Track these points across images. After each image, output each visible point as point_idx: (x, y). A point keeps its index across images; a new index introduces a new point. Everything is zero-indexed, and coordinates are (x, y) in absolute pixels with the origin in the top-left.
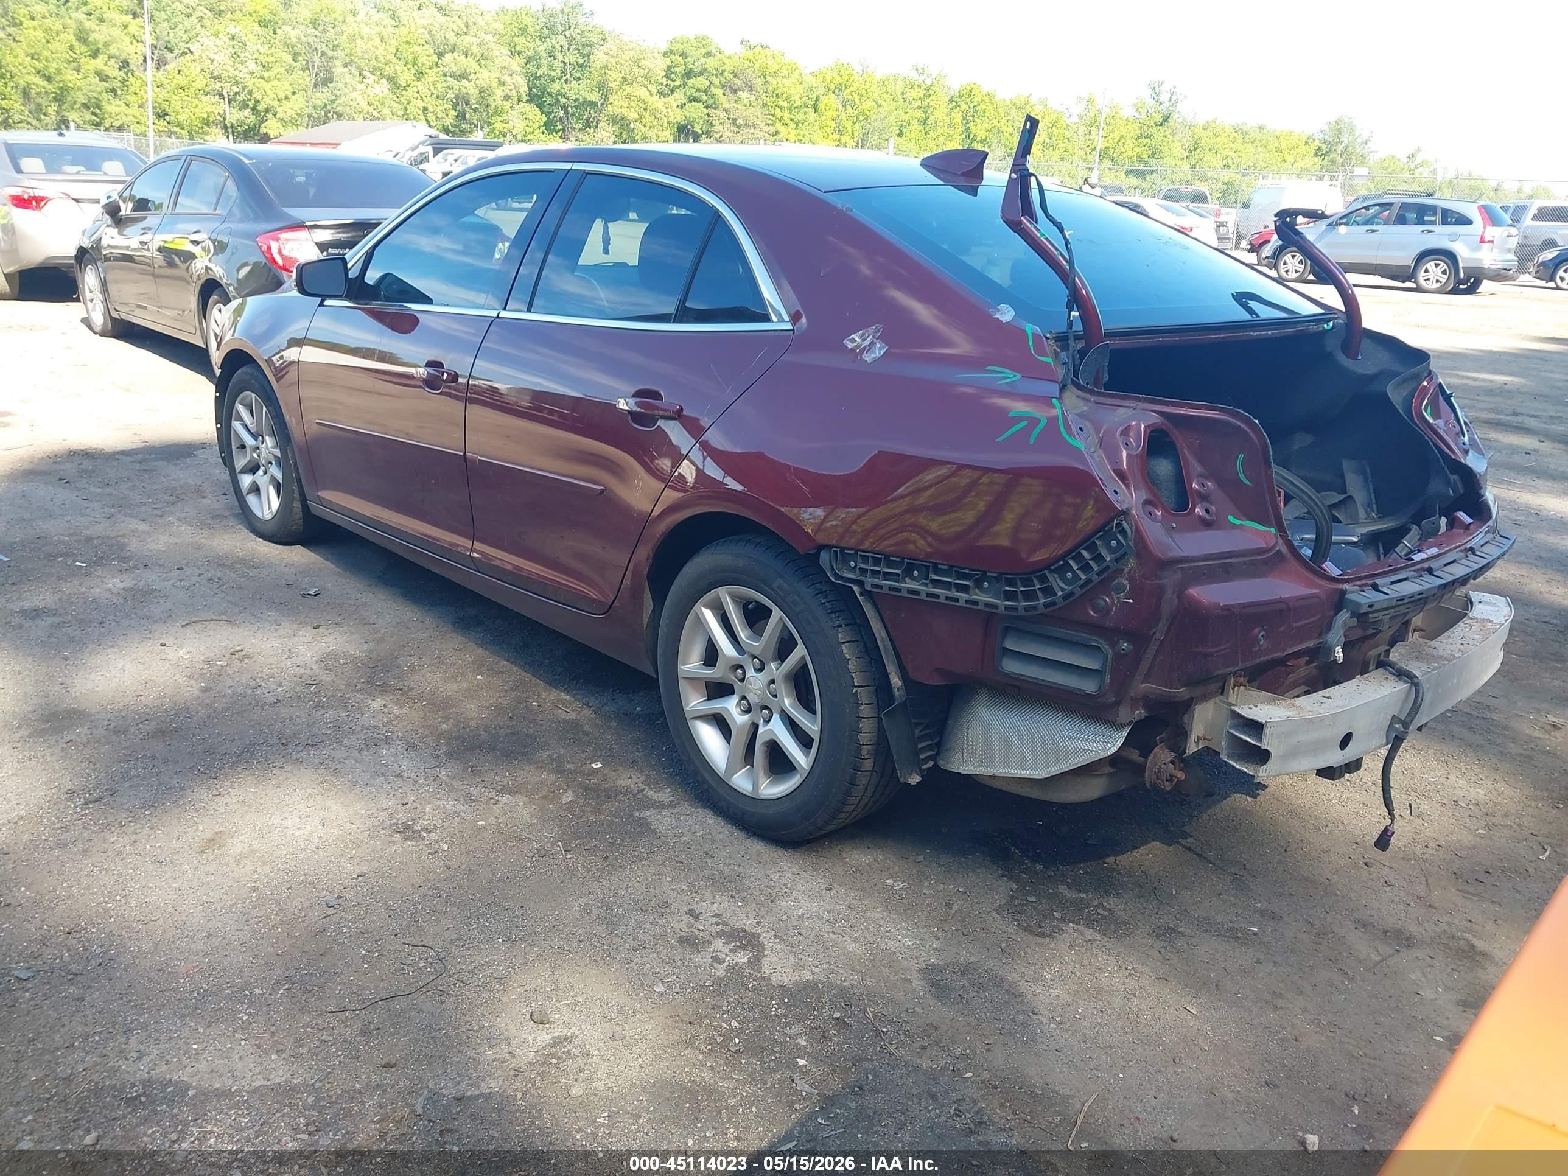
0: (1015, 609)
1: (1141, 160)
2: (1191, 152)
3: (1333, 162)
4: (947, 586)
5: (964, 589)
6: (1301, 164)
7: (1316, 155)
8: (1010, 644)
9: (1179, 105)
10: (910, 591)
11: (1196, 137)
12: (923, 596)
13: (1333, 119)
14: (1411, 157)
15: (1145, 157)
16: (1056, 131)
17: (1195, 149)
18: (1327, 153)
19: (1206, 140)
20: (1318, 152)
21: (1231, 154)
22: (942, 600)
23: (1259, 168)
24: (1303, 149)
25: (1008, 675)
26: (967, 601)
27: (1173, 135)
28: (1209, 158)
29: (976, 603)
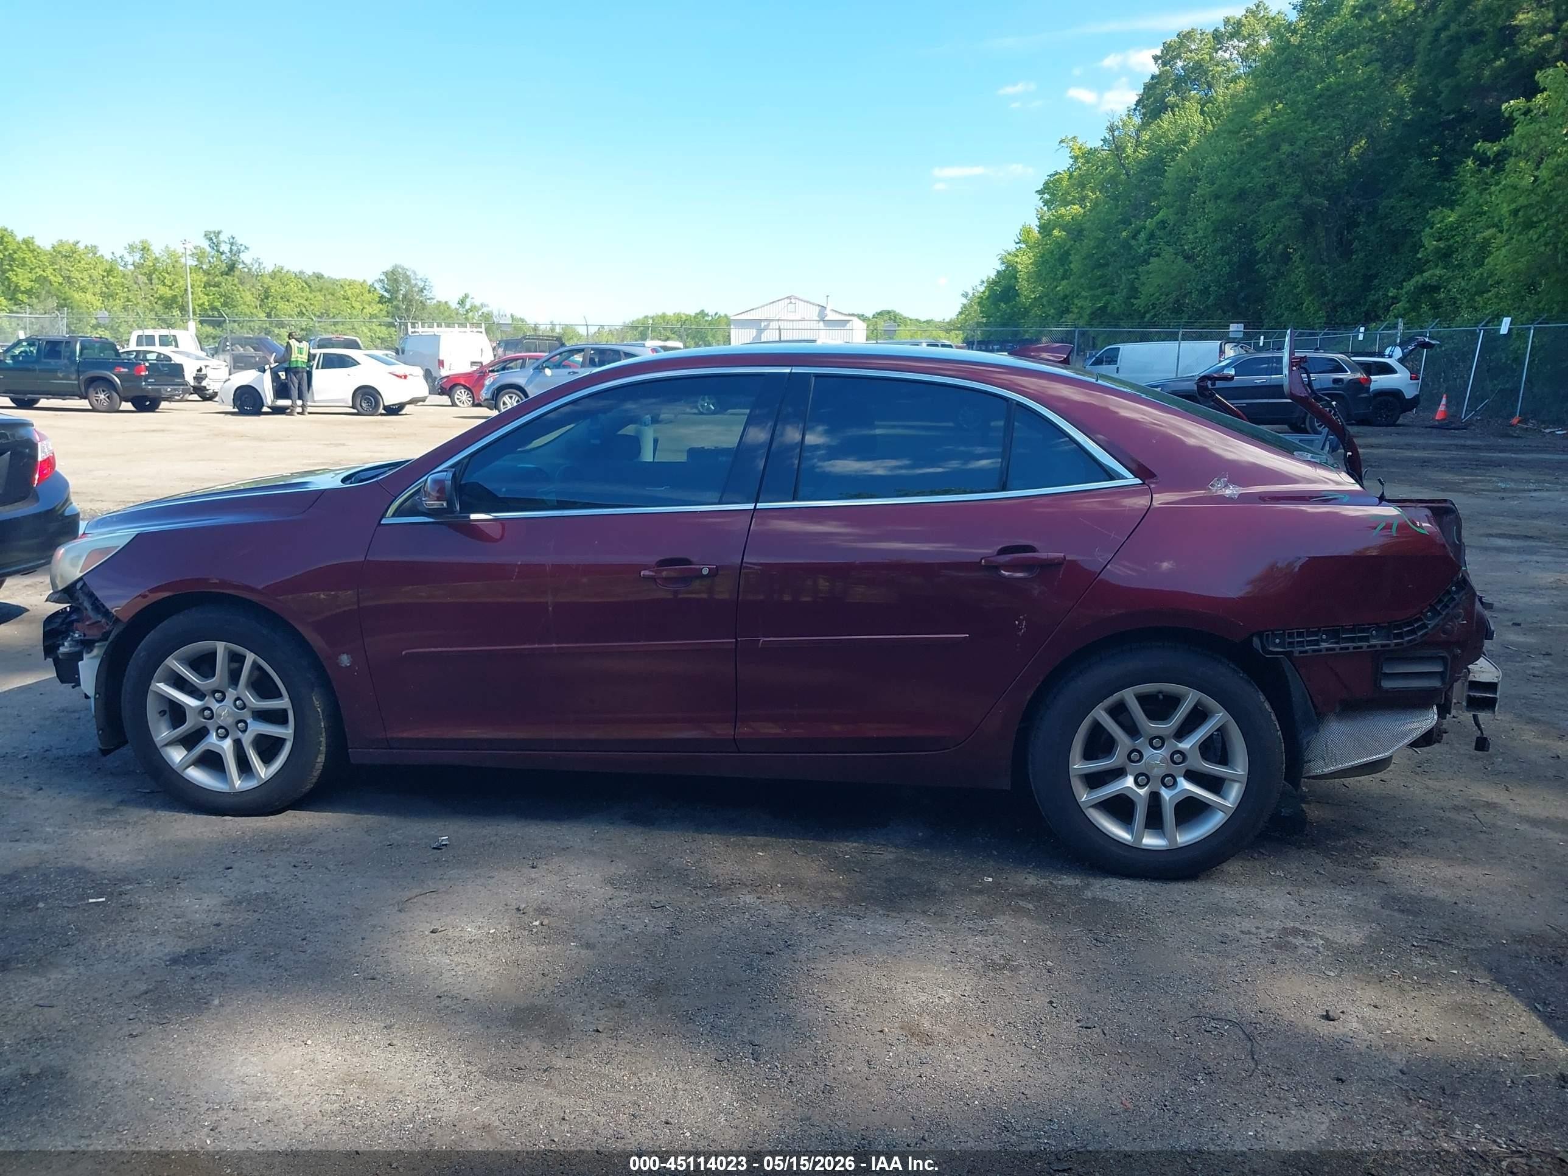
0: (1401, 644)
1: (214, 308)
2: (262, 300)
3: (397, 308)
4: (1352, 640)
5: (1366, 639)
6: (369, 310)
7: (380, 302)
8: (1387, 670)
9: (241, 255)
10: (1328, 649)
11: (265, 286)
12: (1338, 651)
13: (388, 268)
14: (462, 303)
15: (218, 304)
16: (113, 280)
17: (267, 298)
18: (390, 301)
19: (275, 287)
20: (381, 300)
21: (303, 301)
22: (1351, 650)
23: (331, 315)
24: (368, 297)
25: (1387, 691)
26: (1369, 647)
27: (242, 283)
28: (281, 305)
29: (1375, 646)
